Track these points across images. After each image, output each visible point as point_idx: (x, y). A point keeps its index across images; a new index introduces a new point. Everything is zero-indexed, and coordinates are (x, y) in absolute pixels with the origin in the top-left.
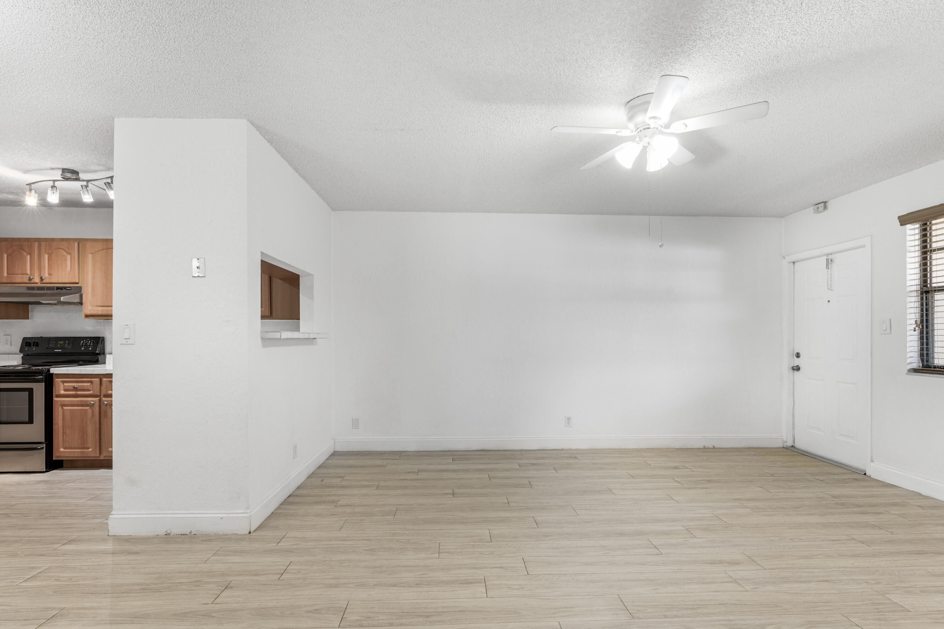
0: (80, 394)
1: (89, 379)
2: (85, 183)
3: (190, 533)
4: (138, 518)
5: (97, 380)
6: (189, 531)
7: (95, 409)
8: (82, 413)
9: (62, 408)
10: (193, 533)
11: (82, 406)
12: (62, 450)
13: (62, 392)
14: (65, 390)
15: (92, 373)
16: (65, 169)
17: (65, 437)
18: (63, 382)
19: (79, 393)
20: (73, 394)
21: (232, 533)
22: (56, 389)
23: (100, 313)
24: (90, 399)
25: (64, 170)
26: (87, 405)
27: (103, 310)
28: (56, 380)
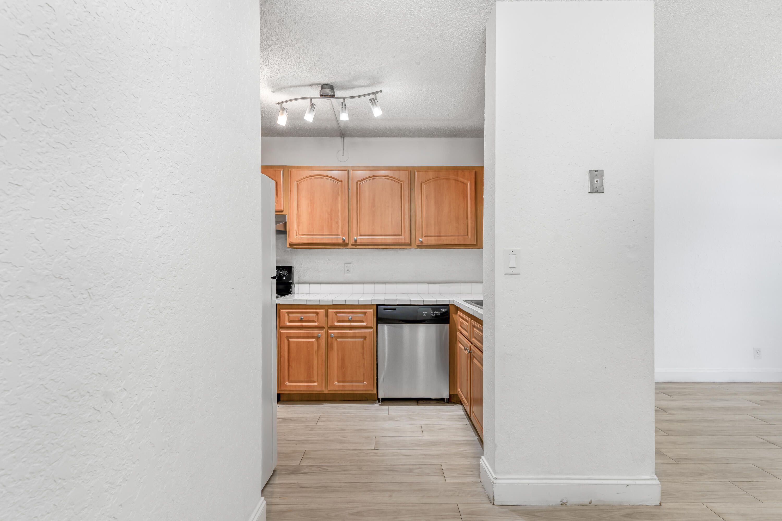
0: (305, 326)
1: (314, 310)
2: (342, 100)
3: (590, 503)
4: (528, 484)
5: (322, 311)
6: (589, 501)
7: (322, 341)
8: (309, 345)
9: (288, 340)
10: (593, 503)
11: (308, 337)
12: (287, 383)
13: (287, 323)
14: (290, 321)
15: (319, 304)
16: (325, 85)
17: (290, 370)
18: (288, 313)
19: (304, 324)
20: (299, 326)
21: (640, 504)
22: (282, 320)
23: (305, 241)
24: (316, 331)
25: (323, 86)
26: (313, 337)
27: (308, 239)
28: (281, 310)
